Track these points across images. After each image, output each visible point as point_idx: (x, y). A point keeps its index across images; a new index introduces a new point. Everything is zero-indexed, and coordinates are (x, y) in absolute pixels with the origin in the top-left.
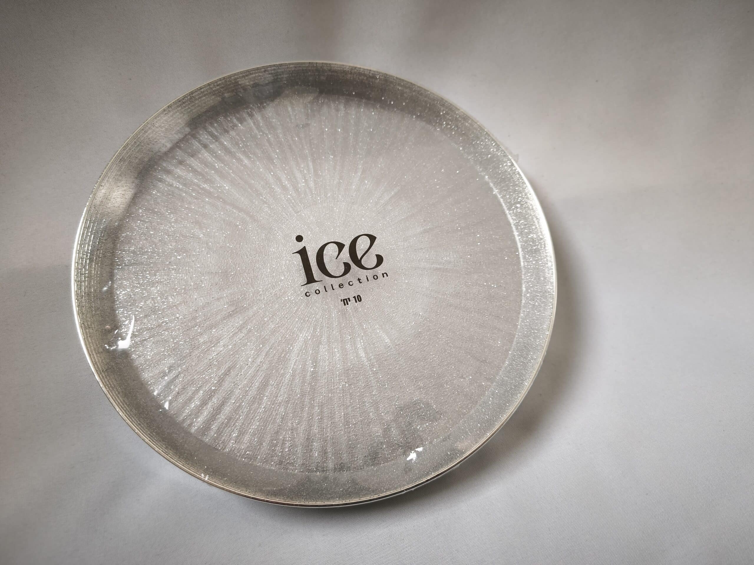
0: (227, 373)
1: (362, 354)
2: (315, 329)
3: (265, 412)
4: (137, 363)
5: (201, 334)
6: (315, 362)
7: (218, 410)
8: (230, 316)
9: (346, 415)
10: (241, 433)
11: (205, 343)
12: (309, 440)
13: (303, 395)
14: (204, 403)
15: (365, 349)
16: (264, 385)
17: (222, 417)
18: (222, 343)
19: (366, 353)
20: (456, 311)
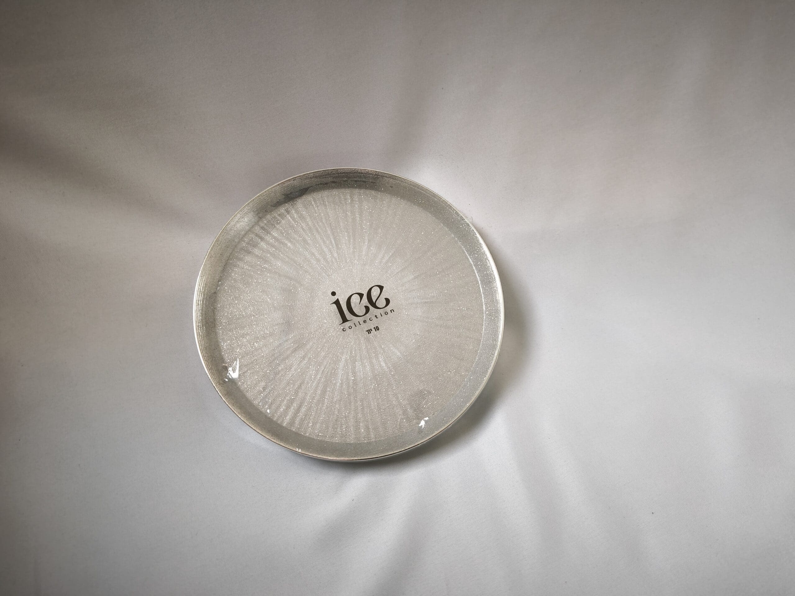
0: (300, 387)
1: (383, 364)
2: (351, 352)
3: (327, 408)
4: (242, 388)
5: (279, 365)
6: (354, 373)
7: (298, 410)
8: (295, 350)
9: (378, 404)
10: (314, 424)
11: (282, 369)
12: (357, 422)
13: (349, 395)
14: (288, 407)
15: (385, 361)
16: (324, 392)
17: (301, 415)
18: (293, 369)
19: (386, 363)
20: (441, 328)
